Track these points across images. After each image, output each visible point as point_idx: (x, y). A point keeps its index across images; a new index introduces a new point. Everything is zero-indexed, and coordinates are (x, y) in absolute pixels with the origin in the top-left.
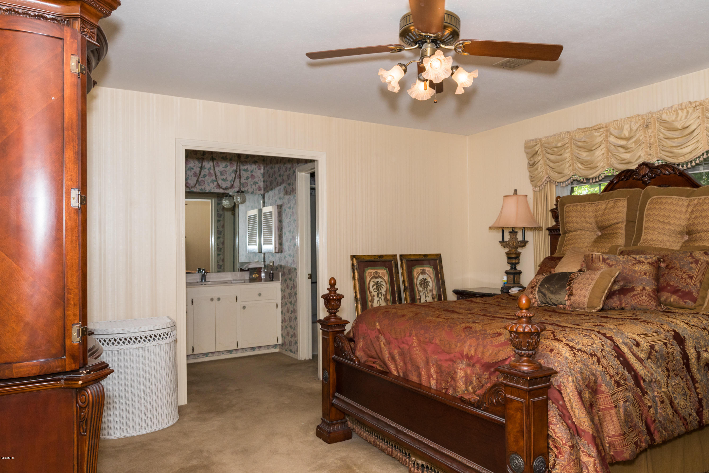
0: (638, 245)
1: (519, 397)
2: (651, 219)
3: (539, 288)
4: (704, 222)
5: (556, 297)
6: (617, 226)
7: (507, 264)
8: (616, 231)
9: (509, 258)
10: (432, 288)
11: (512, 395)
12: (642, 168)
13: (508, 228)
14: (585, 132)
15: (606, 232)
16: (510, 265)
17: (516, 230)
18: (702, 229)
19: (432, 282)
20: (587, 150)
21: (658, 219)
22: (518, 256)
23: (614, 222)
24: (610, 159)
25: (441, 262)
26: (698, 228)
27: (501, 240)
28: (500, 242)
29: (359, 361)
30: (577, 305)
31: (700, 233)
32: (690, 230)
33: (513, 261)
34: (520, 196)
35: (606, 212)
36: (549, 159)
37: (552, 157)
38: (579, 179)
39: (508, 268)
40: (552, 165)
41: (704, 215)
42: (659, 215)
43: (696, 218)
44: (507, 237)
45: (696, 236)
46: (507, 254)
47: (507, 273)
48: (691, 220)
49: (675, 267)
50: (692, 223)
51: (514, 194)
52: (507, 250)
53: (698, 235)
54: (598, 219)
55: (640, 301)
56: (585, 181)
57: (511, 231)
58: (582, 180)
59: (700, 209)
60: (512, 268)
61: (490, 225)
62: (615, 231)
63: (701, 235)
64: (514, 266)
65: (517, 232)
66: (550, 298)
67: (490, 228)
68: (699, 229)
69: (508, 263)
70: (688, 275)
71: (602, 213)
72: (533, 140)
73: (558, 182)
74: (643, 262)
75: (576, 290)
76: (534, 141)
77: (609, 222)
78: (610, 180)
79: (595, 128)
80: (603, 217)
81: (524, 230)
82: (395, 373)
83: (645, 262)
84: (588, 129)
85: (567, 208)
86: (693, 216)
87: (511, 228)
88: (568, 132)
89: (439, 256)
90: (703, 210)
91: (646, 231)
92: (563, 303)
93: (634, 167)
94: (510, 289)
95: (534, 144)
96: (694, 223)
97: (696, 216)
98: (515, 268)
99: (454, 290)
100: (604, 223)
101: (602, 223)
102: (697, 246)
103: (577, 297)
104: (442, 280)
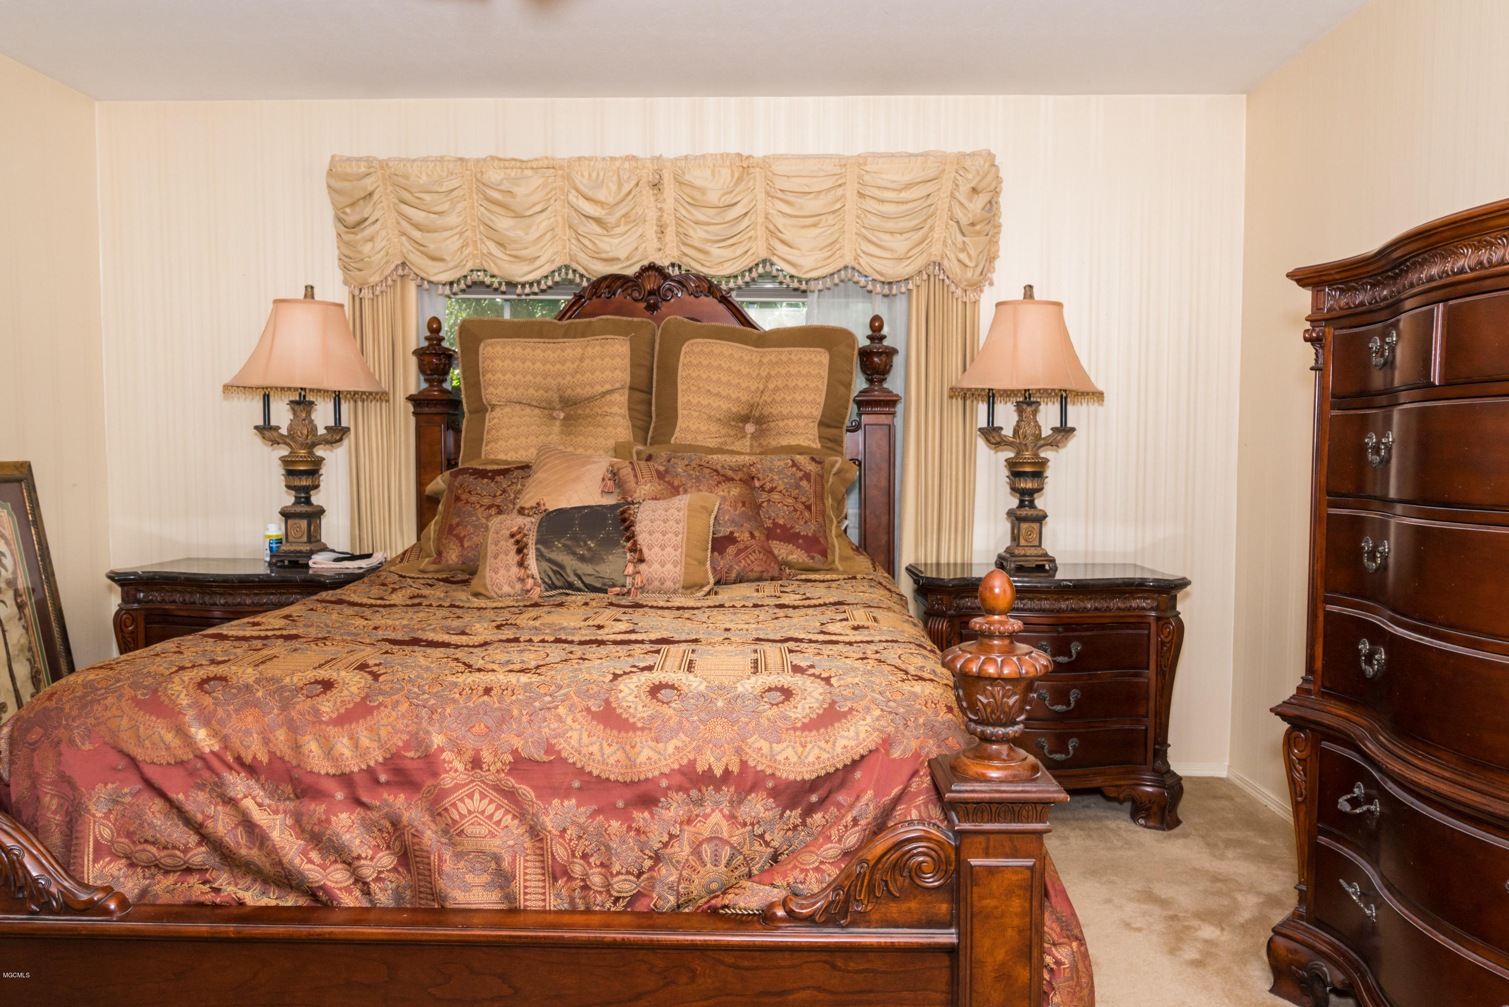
0: (672, 441)
1: (1014, 855)
2: (693, 388)
3: (537, 550)
4: (794, 398)
5: (597, 568)
6: (608, 397)
7: (285, 489)
8: (609, 411)
9: (290, 473)
10: (15, 572)
11: (987, 855)
12: (649, 276)
13: (289, 389)
14: (506, 168)
15: (580, 412)
16: (293, 493)
17: (310, 398)
18: (790, 412)
19: (12, 555)
20: (512, 215)
21: (708, 388)
22: (314, 470)
23: (604, 389)
24: (568, 245)
25: (32, 489)
26: (782, 410)
27: (261, 423)
28: (256, 428)
29: (123, 903)
30: (657, 584)
31: (786, 421)
32: (766, 413)
33: (304, 482)
34: (320, 303)
35: (584, 364)
36: (409, 220)
37: (418, 216)
38: (488, 280)
39: (288, 499)
40: (417, 234)
41: (791, 385)
42: (709, 379)
43: (776, 389)
44: (282, 416)
45: (777, 425)
46: (285, 461)
47: (286, 515)
48: (767, 394)
49: (776, 487)
50: (769, 400)
51: (306, 296)
52: (284, 451)
53: (781, 424)
54: (565, 382)
55: (752, 562)
56: (503, 288)
57: (298, 398)
58: (496, 285)
59: (783, 372)
60: (298, 501)
61: (227, 380)
62: (606, 409)
63: (786, 424)
64: (303, 495)
65: (312, 403)
66: (579, 572)
67: (227, 388)
68: (785, 412)
69: (288, 487)
70: (803, 503)
71: (575, 366)
72: (359, 160)
73: (430, 282)
74: (732, 479)
75: (650, 549)
76: (363, 164)
77: (592, 388)
78: (575, 294)
79: (535, 165)
80: (579, 376)
81: (337, 397)
82: (350, 900)
83: (735, 478)
84: (518, 164)
85: (489, 348)
86: (771, 386)
87: (296, 389)
88: (461, 159)
89: (25, 470)
90: (789, 375)
91: (686, 412)
92: (618, 583)
93: (631, 272)
94: (310, 558)
95: (363, 170)
96: (774, 399)
97: (776, 386)
98: (308, 501)
99: (112, 572)
100: (579, 390)
101: (573, 390)
102: (786, 446)
103: (656, 566)
104: (39, 543)
